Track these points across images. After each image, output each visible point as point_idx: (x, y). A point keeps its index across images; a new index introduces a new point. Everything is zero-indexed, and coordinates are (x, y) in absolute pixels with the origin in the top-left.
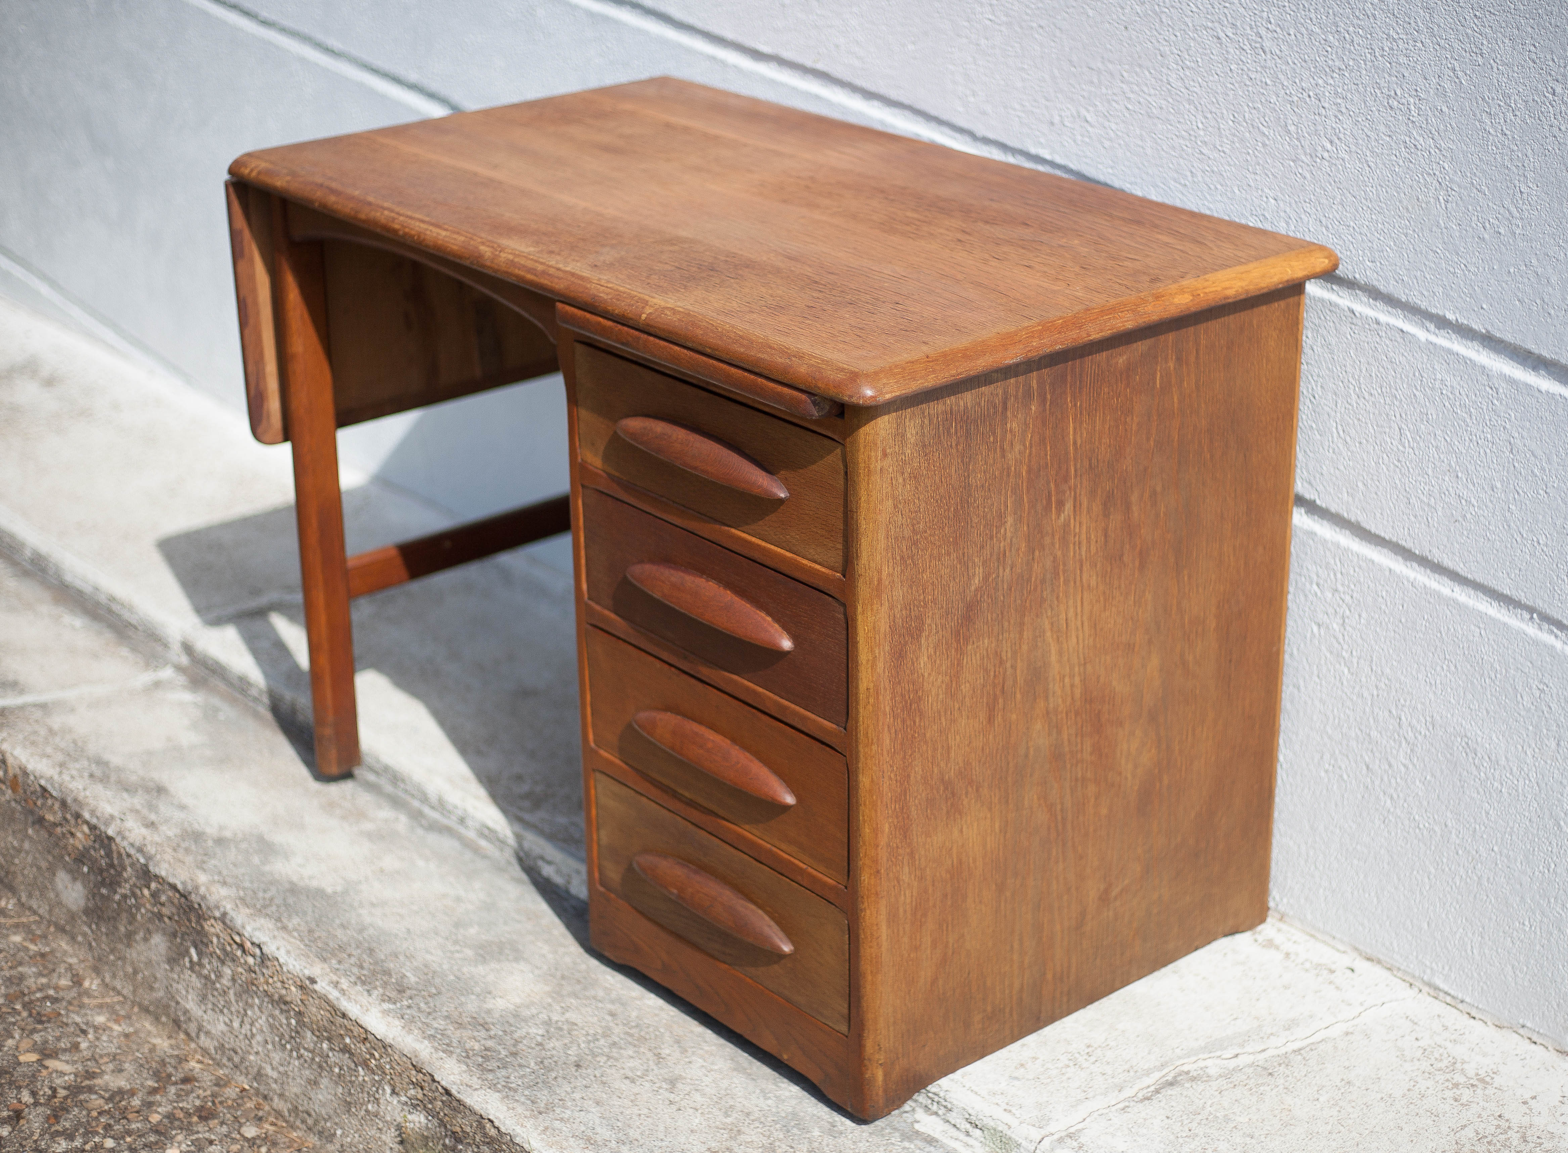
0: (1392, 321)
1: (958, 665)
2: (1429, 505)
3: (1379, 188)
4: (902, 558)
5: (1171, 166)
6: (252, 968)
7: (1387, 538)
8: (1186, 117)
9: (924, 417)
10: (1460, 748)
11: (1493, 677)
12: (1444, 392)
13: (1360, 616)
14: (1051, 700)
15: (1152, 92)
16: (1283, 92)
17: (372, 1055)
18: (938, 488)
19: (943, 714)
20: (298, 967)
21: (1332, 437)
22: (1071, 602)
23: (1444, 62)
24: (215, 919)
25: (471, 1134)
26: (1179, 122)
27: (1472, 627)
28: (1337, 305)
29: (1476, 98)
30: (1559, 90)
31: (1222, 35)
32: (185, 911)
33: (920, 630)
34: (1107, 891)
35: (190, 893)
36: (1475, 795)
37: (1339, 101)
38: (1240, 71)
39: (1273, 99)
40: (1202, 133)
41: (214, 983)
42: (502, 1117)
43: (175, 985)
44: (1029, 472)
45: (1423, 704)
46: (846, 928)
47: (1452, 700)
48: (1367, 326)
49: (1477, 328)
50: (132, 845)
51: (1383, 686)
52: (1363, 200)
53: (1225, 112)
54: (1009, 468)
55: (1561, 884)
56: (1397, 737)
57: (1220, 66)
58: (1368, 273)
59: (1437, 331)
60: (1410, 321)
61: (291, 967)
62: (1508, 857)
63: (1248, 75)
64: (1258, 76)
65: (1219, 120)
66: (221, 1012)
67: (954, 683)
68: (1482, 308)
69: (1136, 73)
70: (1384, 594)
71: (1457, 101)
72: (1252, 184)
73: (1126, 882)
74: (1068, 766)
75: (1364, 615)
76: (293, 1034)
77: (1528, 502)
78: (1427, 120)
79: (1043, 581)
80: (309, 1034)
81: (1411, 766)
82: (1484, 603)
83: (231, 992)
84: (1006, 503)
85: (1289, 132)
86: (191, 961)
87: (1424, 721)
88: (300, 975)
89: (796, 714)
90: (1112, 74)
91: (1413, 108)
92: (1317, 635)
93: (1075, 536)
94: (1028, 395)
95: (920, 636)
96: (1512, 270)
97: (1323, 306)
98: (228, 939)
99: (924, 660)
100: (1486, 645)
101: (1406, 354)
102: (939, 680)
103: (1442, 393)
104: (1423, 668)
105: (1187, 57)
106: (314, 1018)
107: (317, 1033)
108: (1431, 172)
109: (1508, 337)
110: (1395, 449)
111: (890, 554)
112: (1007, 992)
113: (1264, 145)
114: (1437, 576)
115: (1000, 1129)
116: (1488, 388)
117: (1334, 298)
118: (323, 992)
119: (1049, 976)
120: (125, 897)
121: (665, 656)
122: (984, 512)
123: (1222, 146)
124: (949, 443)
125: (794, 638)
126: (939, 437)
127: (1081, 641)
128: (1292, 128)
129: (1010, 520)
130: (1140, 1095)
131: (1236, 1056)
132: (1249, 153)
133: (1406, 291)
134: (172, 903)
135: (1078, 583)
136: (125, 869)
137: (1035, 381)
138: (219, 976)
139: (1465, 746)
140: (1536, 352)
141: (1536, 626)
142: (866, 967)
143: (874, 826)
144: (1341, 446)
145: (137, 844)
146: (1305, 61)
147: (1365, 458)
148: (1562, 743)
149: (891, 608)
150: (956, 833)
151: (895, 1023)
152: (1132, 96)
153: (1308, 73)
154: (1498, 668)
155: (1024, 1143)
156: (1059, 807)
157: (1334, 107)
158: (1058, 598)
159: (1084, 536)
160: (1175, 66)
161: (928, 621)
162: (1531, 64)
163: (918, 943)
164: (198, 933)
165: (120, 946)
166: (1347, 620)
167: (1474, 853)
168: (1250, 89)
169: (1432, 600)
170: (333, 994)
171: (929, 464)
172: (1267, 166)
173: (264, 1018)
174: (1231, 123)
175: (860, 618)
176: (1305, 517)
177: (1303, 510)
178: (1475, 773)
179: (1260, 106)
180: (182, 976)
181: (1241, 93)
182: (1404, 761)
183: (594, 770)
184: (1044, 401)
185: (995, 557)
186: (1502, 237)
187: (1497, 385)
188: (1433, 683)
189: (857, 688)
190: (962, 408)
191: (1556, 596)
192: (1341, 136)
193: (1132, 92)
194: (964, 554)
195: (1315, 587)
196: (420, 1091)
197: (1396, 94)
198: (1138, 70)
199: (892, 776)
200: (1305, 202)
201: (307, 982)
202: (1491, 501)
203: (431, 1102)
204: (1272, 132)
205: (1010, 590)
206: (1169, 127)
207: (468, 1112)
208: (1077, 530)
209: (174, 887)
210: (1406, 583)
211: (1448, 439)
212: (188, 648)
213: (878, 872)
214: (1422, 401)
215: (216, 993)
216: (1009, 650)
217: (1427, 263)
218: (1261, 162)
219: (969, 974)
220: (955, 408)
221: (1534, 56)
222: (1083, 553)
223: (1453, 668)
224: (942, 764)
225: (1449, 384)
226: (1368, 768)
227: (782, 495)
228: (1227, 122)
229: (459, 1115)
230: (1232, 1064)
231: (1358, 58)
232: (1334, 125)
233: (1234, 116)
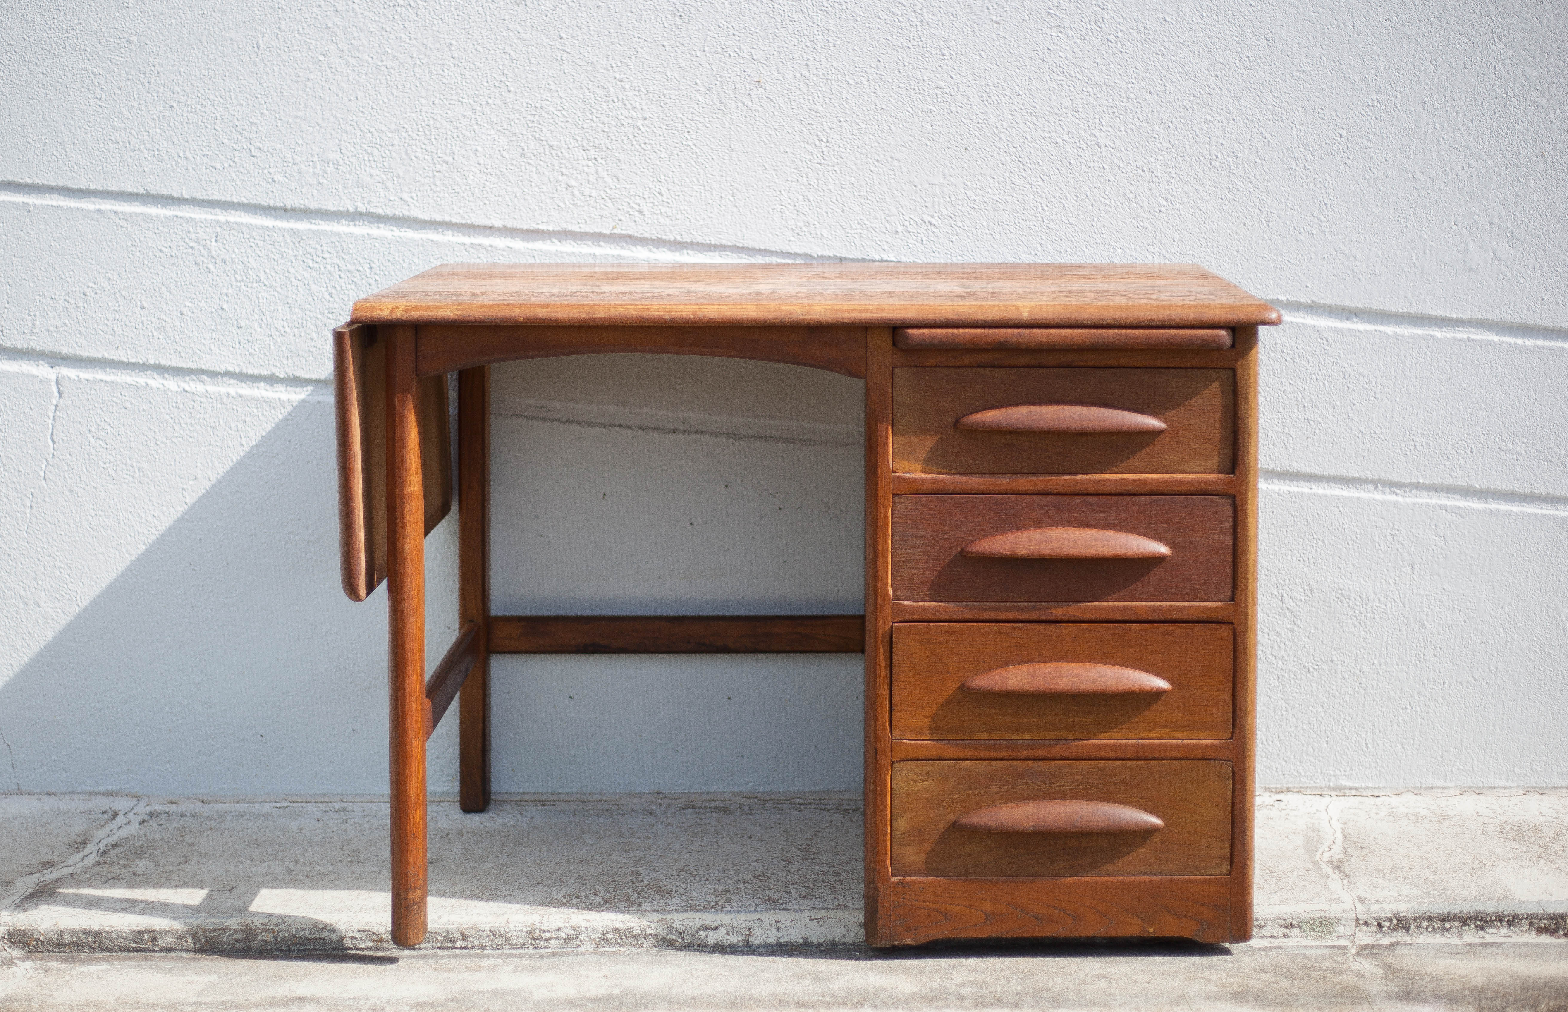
3: (1211, 224)
10: (1336, 599)
11: (1355, 539)
16: (1120, 172)
23: (1253, 130)
27: (1333, 509)
29: (1282, 149)
30: (1344, 133)
31: (1059, 140)
36: (1353, 629)
37: (1169, 170)
39: (1112, 178)
40: (1048, 213)
45: (1300, 578)
47: (1324, 567)
49: (1304, 301)
52: (1199, 235)
53: (1068, 194)
55: (1431, 667)
56: (1281, 611)
62: (1386, 664)
64: (1096, 164)
68: (1307, 286)
71: (1267, 154)
72: (1099, 241)
77: (1363, 409)
78: (1245, 170)
81: (1296, 628)
82: (1337, 489)
87: (1302, 591)
96: (1326, 257)
100: (1346, 518)
104: (1296, 552)
109: (1330, 302)
114: (1295, 483)
116: (1319, 340)
128: (1131, 196)
139: (1340, 596)
140: (1353, 306)
141: (1380, 492)
146: (1137, 148)
148: (1415, 566)
154: (1358, 531)
157: (1165, 175)
160: (1017, 170)
162: (1321, 121)
167: (1358, 672)
169: (1297, 500)
174: (1074, 202)
178: (1351, 612)
179: (1100, 185)
182: (1289, 627)
186: (1315, 237)
187: (1326, 336)
188: (1307, 559)
191: (1395, 465)
192: (1174, 193)
197: (1217, 157)
198: (981, 178)
202: (1334, 416)
204: (1113, 202)
206: (1016, 215)
210: (1272, 494)
211: (1293, 383)
217: (1258, 266)
221: (1322, 116)
223: (1320, 543)
228: (1071, 202)
231: (1182, 139)
232: (1167, 187)
233: (1077, 197)
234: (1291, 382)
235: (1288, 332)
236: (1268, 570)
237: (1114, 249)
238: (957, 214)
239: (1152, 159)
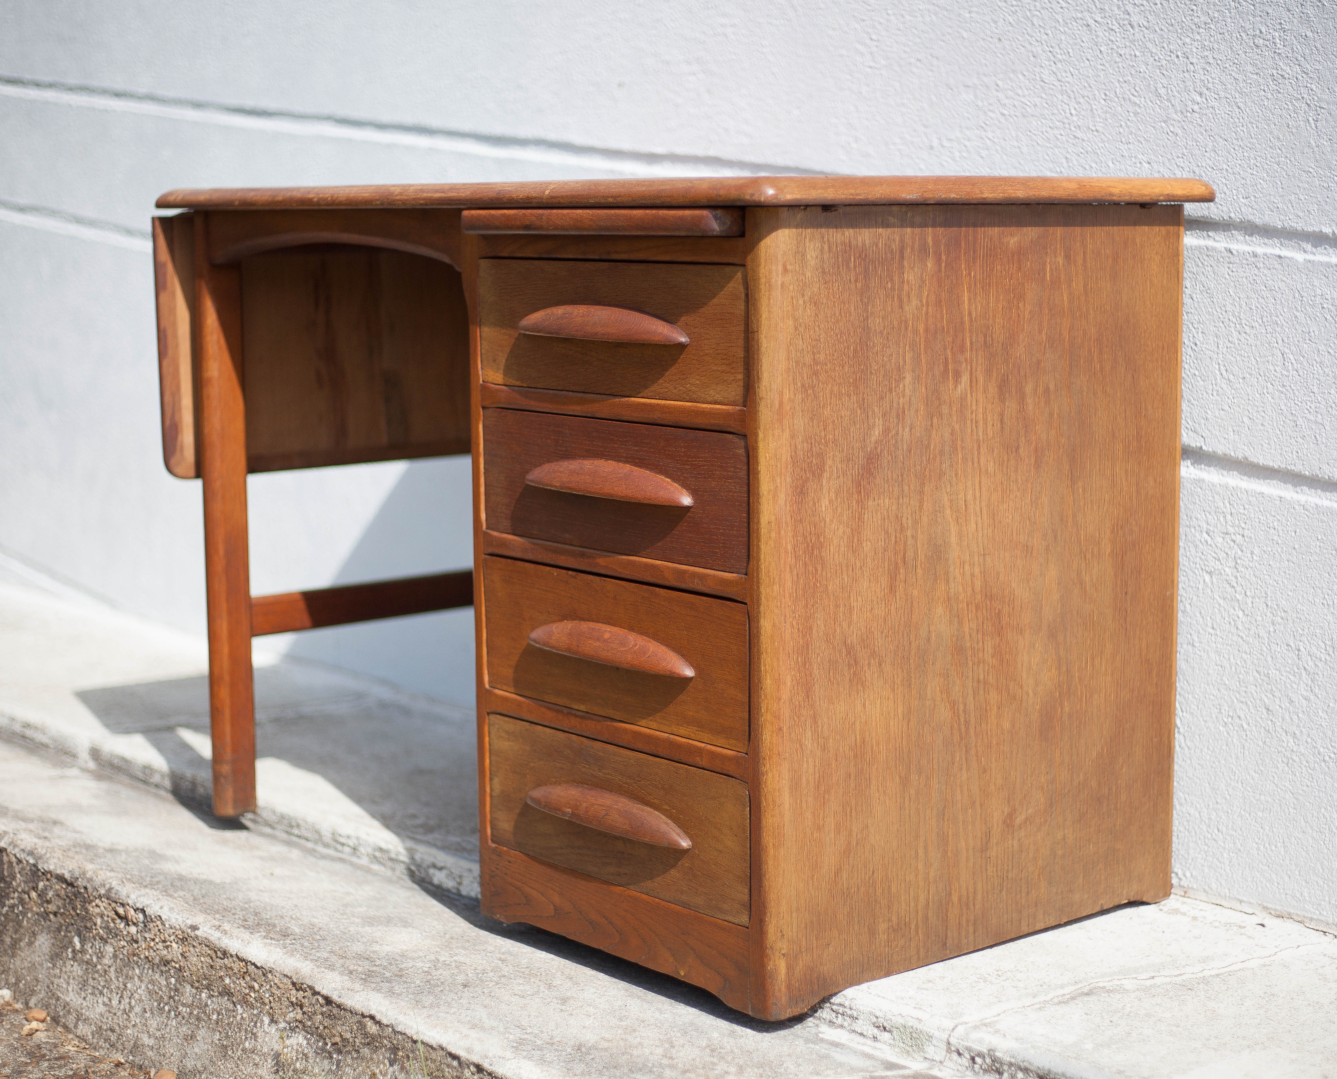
0: (1269, 251)
1: (859, 519)
2: (1316, 422)
3: (1249, 125)
4: (803, 386)
5: (1047, 157)
6: (135, 938)
7: (1276, 467)
8: (1060, 107)
9: (824, 243)
12: (1325, 306)
13: (1252, 553)
14: (952, 585)
15: (1026, 92)
16: (1152, 59)
17: (252, 988)
18: (838, 322)
19: (844, 569)
20: (180, 920)
21: (1216, 379)
22: (969, 483)
24: (100, 897)
25: (351, 1040)
26: (1053, 114)
28: (1214, 249)
31: (1091, 22)
32: (71, 900)
33: (821, 468)
34: (1011, 816)
35: (78, 878)
37: (1206, 53)
38: (1110, 51)
39: (1143, 68)
40: (1075, 118)
41: (96, 966)
42: (384, 1009)
43: (56, 981)
44: (926, 330)
45: (1322, 629)
46: (748, 800)
48: (1245, 262)
50: (23, 850)
51: (1280, 620)
52: (1235, 141)
53: (1097, 93)
54: (906, 322)
56: (1296, 670)
57: (1091, 51)
58: (1243, 210)
59: (1314, 250)
60: (1287, 247)
61: (174, 921)
63: (1117, 53)
64: (1127, 51)
65: (1092, 102)
66: (101, 993)
67: (856, 538)
69: (1010, 79)
70: (1275, 524)
71: (1320, 23)
73: (1030, 811)
74: (970, 664)
75: (1256, 551)
76: (172, 994)
78: (1292, 49)
79: (942, 453)
80: (188, 987)
81: (1312, 697)
83: (112, 969)
84: (904, 357)
85: (1159, 96)
86: (74, 951)
87: (1323, 647)
88: (182, 926)
89: (694, 575)
90: (987, 87)
91: (1278, 41)
92: (1210, 584)
93: (972, 413)
94: (924, 249)
95: (820, 476)
97: (1200, 252)
98: (112, 914)
99: (825, 503)
101: (1285, 279)
102: (841, 530)
103: (1323, 308)
105: (1058, 51)
106: (194, 969)
107: (197, 984)
108: (1300, 97)
110: (1279, 375)
111: (791, 378)
112: (912, 904)
113: (1136, 114)
115: (910, 1024)
117: (1210, 243)
118: (205, 935)
119: (955, 899)
120: (12, 907)
121: (563, 560)
122: (883, 360)
123: (1095, 126)
124: (848, 278)
125: (694, 493)
126: (838, 268)
127: (980, 529)
128: (1162, 91)
129: (909, 378)
130: (1056, 1000)
131: (1153, 978)
132: (1121, 125)
133: (1282, 217)
134: (58, 895)
135: (976, 465)
136: (14, 878)
137: (930, 238)
138: (100, 955)
142: (768, 839)
143: (777, 676)
144: (1224, 386)
145: (29, 848)
146: (1172, 25)
147: (1250, 393)
149: (793, 437)
150: (859, 707)
151: (798, 909)
152: (1007, 101)
153: (1175, 35)
155: (937, 1034)
156: (961, 707)
157: (1201, 61)
158: (956, 475)
159: (980, 416)
160: (1047, 63)
161: (829, 462)
163: (821, 823)
164: (83, 919)
165: (5, 959)
166: (1239, 561)
168: (1120, 65)
169: (1325, 519)
170: (214, 936)
171: (828, 293)
172: (1139, 133)
173: (143, 987)
174: (1103, 102)
175: (761, 445)
176: (1192, 468)
177: (1189, 462)
179: (1130, 78)
180: (64, 969)
181: (1111, 71)
182: (1305, 694)
183: (488, 714)
184: (939, 260)
185: (894, 412)
188: (1331, 603)
189: (758, 522)
190: (860, 244)
192: (1210, 85)
193: (1007, 98)
194: (863, 399)
195: (1205, 535)
196: (299, 1011)
197: (1261, 32)
198: (1012, 75)
199: (794, 623)
200: (1178, 157)
201: (189, 931)
203: (310, 1019)
204: (1143, 99)
205: (910, 451)
206: (1043, 121)
207: (348, 1015)
208: (974, 408)
209: (61, 879)
210: (1297, 507)
211: (1332, 352)
212: (95, 753)
213: (780, 729)
214: (1303, 321)
215: (96, 975)
216: (909, 517)
217: (1300, 185)
218: (1134, 131)
219: (873, 873)
220: (854, 242)
222: (981, 434)
224: (845, 625)
225: (1329, 297)
226: (1268, 709)
227: (683, 339)
228: (1099, 102)
229: (340, 1022)
230: (1149, 983)
231: (1223, 9)
232: (1202, 78)
233: (1106, 95)
234: (1330, 351)
235: (1331, 278)
236: (1284, 611)
237: (1140, 163)
238: (987, 122)
239: (1188, 40)
